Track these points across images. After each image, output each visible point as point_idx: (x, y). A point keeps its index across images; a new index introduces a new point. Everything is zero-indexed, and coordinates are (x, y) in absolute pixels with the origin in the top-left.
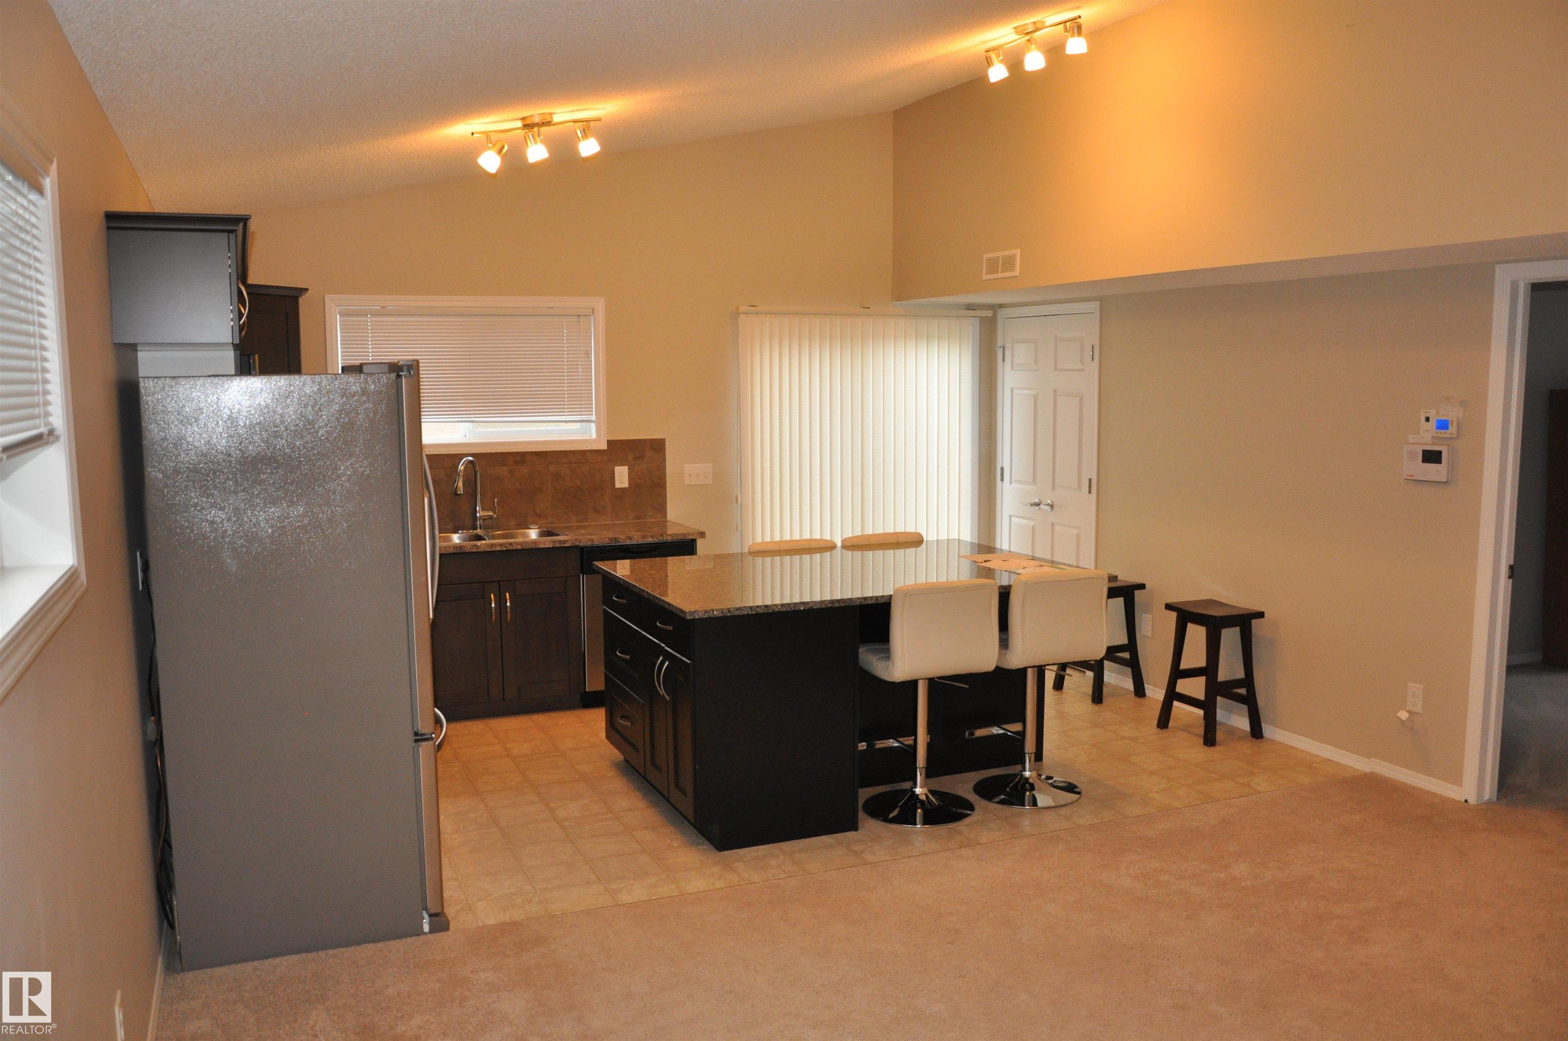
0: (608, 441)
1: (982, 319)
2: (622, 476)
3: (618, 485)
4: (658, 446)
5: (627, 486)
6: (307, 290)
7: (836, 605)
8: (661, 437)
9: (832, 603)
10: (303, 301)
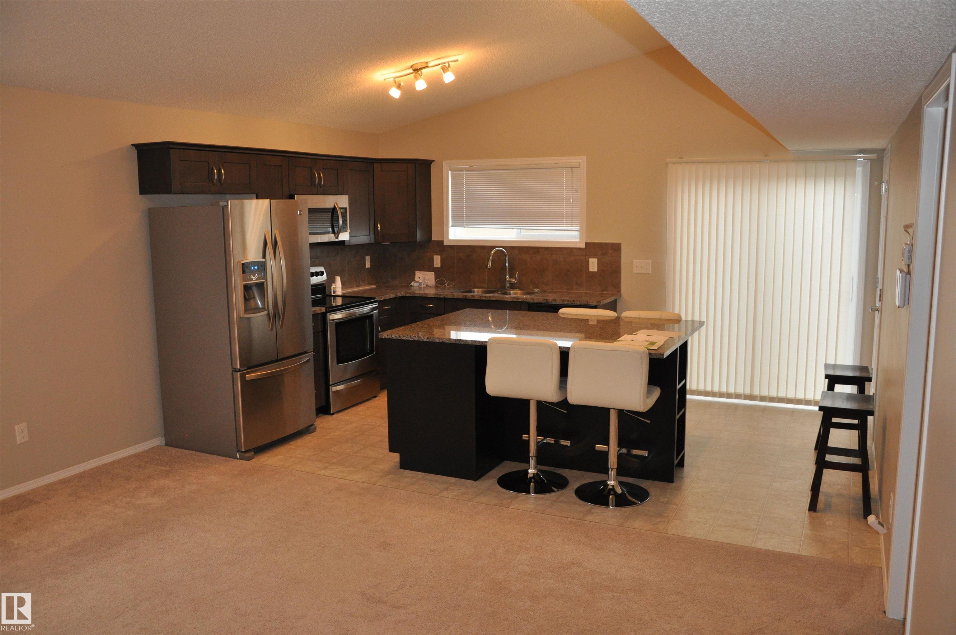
0: (586, 243)
1: (872, 160)
2: (593, 265)
3: (591, 270)
4: (616, 248)
5: (596, 271)
6: (434, 161)
7: (458, 343)
8: (618, 242)
9: (455, 341)
10: (433, 166)
